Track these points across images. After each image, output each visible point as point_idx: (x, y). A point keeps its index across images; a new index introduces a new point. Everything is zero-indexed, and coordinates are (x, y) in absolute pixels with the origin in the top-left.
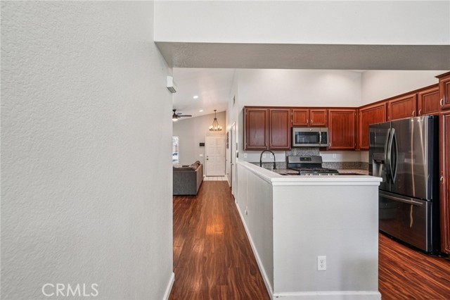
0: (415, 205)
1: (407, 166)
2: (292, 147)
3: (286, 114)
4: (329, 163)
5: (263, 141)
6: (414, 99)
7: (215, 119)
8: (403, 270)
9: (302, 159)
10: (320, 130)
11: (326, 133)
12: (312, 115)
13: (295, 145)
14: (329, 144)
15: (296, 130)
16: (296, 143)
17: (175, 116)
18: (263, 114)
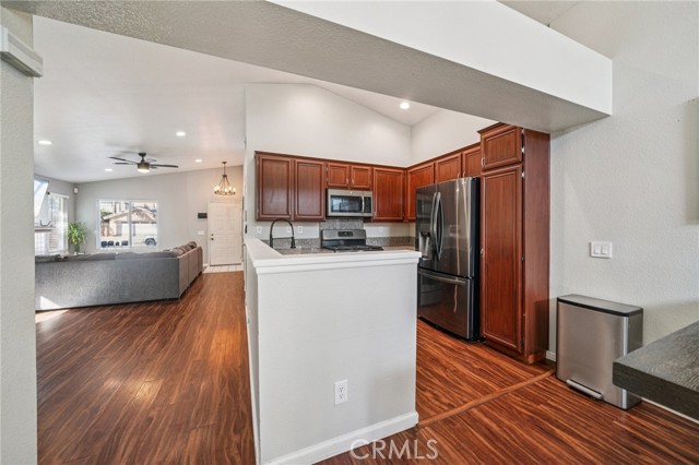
0: (459, 285)
1: (452, 241)
2: (327, 217)
3: (319, 169)
4: (374, 239)
5: (285, 208)
6: (459, 159)
7: (225, 176)
8: (445, 368)
9: (341, 234)
10: (363, 194)
11: (370, 198)
12: (354, 172)
13: (330, 214)
14: (374, 214)
15: (331, 192)
16: (332, 211)
17: (143, 164)
18: (285, 165)
